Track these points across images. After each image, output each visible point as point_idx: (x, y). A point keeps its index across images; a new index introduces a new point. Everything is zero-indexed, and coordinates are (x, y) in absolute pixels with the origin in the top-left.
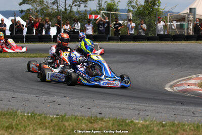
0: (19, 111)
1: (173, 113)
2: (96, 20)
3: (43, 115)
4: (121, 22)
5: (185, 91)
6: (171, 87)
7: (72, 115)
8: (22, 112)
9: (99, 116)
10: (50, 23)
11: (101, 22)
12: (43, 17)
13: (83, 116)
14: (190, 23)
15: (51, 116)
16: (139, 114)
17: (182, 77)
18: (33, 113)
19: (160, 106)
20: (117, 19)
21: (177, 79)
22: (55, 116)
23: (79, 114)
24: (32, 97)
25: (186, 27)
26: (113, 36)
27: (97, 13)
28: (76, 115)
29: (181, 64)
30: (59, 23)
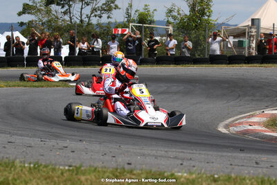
0: (18, 160)
1: (229, 163)
2: (123, 35)
3: (50, 167)
4: (158, 38)
5: (246, 132)
6: (227, 127)
7: (90, 166)
8: (21, 162)
9: (127, 167)
10: (61, 40)
11: (130, 39)
12: (51, 32)
13: (105, 167)
14: (252, 39)
15: (61, 167)
16: (182, 164)
17: (241, 113)
18: (37, 163)
19: (211, 153)
20: (152, 35)
21: (234, 116)
22: (67, 168)
23: (99, 164)
24: (35, 141)
25: (246, 45)
26: (147, 57)
27: (125, 26)
28: (95, 165)
29: (239, 96)
30: (73, 40)
